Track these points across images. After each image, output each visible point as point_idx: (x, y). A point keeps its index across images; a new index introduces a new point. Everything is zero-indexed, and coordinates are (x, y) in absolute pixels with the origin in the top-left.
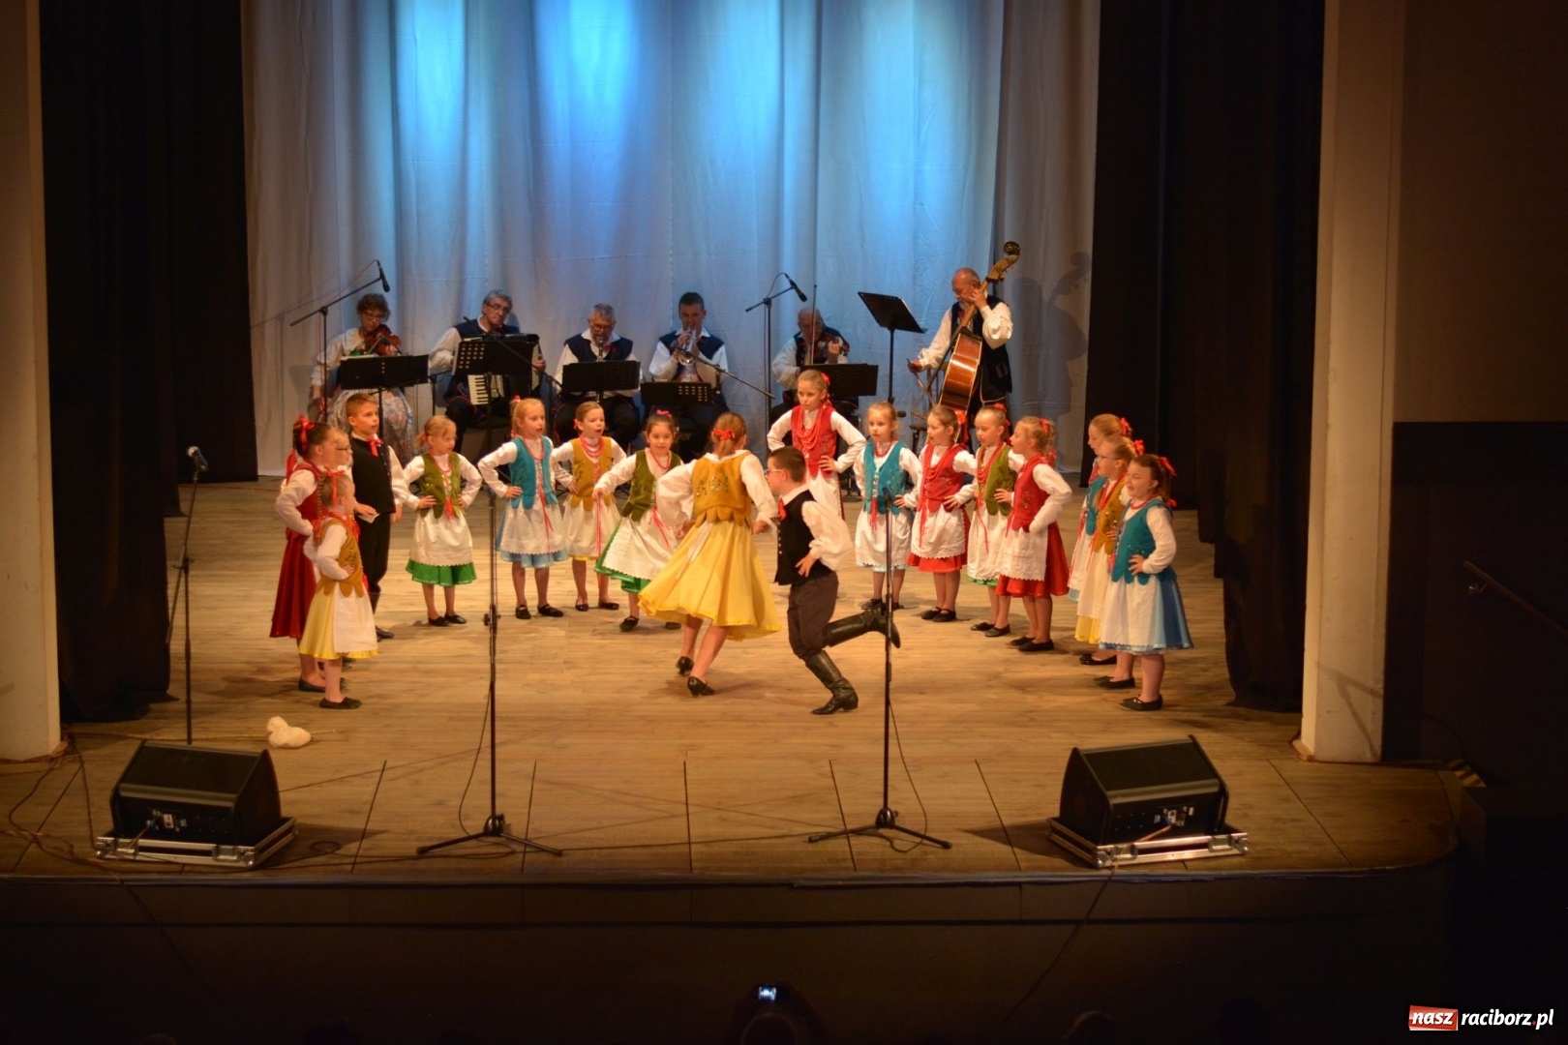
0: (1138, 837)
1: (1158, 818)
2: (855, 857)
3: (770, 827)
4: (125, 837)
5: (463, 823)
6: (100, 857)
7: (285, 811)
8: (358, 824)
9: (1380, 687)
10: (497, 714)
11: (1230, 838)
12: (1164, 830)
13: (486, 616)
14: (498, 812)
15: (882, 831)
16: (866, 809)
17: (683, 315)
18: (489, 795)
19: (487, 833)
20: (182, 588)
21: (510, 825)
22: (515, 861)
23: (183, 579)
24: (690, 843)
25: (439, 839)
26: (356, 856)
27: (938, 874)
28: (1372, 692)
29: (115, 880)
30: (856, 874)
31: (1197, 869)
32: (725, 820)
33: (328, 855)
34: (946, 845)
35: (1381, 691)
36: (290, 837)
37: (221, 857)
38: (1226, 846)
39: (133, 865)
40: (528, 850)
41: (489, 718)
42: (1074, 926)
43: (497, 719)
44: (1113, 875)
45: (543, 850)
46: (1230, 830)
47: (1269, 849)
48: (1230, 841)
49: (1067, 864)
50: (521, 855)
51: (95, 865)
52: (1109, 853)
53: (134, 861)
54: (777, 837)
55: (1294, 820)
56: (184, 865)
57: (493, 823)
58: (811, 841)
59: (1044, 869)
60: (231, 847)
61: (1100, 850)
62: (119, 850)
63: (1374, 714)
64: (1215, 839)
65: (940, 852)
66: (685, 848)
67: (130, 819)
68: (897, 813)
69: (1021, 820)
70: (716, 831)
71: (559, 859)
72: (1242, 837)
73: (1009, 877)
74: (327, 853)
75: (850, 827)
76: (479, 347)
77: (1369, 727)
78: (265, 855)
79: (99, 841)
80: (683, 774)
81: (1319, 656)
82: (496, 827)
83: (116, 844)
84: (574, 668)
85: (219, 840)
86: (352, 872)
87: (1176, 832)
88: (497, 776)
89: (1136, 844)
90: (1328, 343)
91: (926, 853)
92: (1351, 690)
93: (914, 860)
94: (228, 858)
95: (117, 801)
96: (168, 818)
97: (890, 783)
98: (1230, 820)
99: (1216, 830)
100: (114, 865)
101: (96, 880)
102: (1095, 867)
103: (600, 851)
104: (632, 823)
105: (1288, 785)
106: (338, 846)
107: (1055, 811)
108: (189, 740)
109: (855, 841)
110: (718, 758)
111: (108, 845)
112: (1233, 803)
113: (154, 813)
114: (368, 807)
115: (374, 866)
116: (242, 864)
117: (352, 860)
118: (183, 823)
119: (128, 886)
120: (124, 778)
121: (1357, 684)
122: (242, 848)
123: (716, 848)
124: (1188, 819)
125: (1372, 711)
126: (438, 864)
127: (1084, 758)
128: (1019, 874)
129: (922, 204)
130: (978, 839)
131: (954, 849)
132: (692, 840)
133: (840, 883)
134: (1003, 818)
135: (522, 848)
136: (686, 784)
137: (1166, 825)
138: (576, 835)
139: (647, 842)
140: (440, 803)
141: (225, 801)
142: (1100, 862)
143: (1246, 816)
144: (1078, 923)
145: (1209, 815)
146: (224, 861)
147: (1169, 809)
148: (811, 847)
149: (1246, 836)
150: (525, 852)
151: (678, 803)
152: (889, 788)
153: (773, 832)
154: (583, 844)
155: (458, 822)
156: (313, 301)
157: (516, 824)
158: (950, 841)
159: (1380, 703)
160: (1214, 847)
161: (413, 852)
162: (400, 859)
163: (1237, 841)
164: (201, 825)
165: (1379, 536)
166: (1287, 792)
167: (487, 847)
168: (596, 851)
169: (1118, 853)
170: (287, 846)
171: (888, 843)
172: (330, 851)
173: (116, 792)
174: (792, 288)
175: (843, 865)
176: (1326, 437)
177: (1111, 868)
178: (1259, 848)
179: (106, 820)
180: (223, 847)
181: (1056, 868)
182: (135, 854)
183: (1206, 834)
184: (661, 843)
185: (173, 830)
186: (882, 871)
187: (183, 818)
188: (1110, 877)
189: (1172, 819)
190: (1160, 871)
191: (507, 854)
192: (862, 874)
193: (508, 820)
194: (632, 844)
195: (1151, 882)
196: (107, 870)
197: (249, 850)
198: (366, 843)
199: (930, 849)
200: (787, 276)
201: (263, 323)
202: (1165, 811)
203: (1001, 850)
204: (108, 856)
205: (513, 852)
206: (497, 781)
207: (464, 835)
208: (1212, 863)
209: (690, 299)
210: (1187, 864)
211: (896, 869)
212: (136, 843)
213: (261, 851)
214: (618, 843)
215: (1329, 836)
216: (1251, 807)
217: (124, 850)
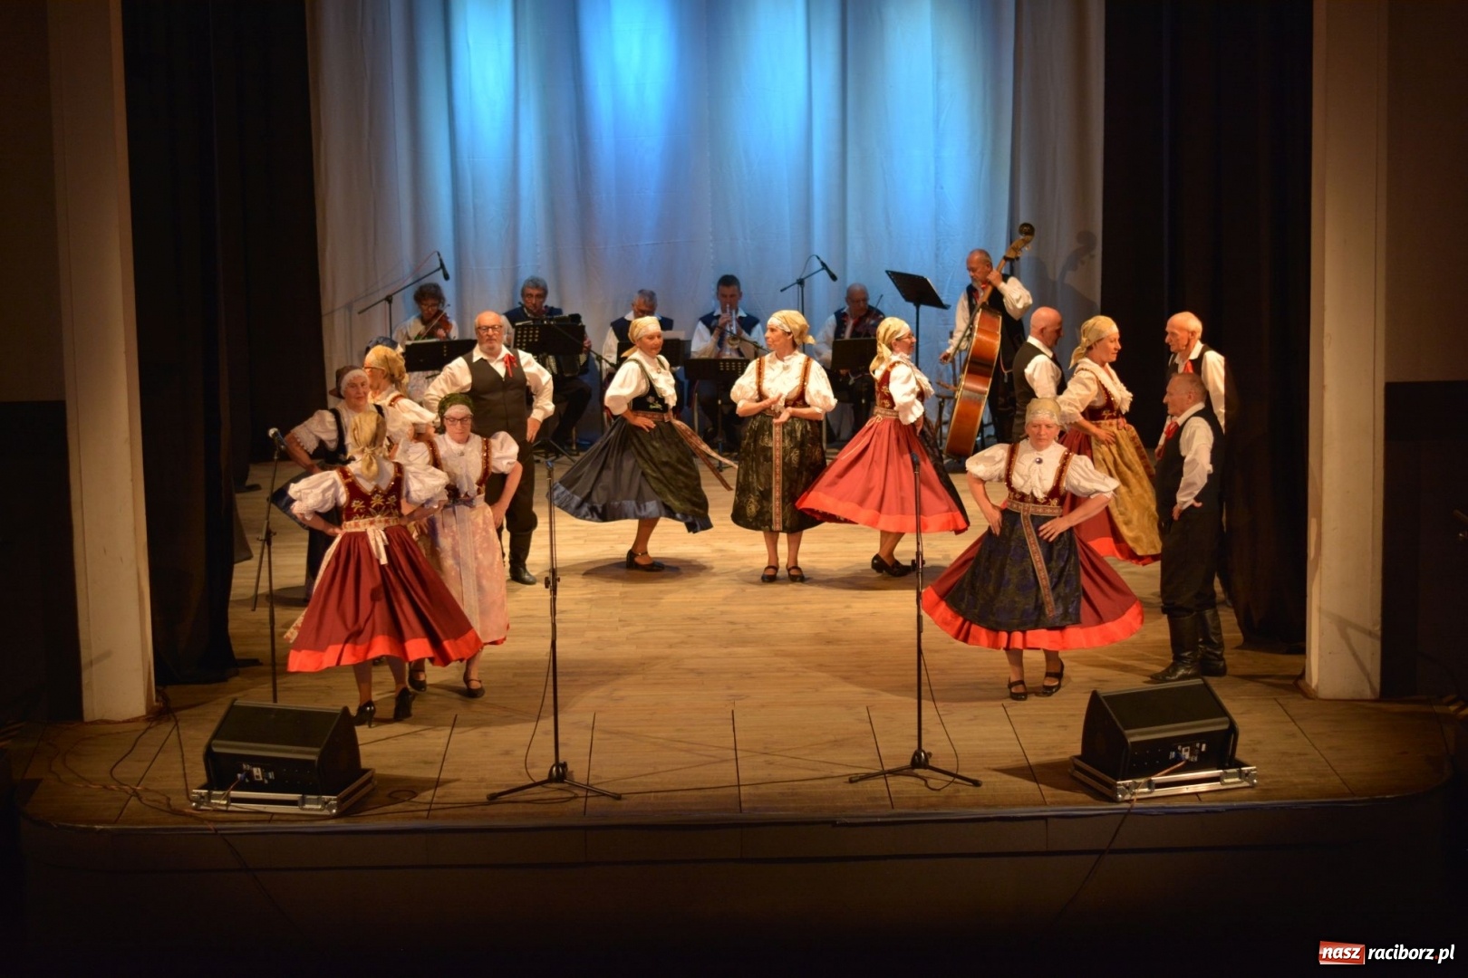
0: (1154, 774)
1: (1173, 755)
2: (892, 796)
3: (813, 770)
4: (218, 790)
5: (529, 771)
6: (196, 808)
7: (365, 763)
8: (432, 774)
9: (1378, 628)
10: (558, 670)
11: (1241, 772)
12: (1179, 765)
13: (547, 579)
14: (561, 760)
15: (918, 771)
16: (901, 751)
17: (721, 296)
18: (553, 744)
19: (551, 779)
20: (265, 558)
21: (572, 772)
22: (578, 805)
23: (266, 551)
24: (739, 786)
25: (507, 786)
26: (431, 803)
27: (970, 810)
28: (1370, 634)
29: (209, 829)
30: (893, 811)
31: (1209, 801)
32: (771, 764)
33: (406, 803)
34: (976, 783)
35: (1379, 633)
36: (369, 787)
37: (307, 806)
38: (1237, 779)
39: (225, 815)
40: (589, 794)
41: (551, 674)
42: (1095, 857)
43: (558, 674)
44: (1131, 808)
45: (604, 795)
46: (1240, 764)
47: (1277, 782)
48: (1240, 774)
49: (1089, 798)
50: (584, 799)
51: (191, 815)
52: (1128, 788)
53: (227, 811)
54: (821, 779)
55: (1299, 754)
56: (273, 814)
57: (557, 770)
58: (851, 781)
59: (1067, 803)
60: (315, 797)
61: (1120, 785)
62: (213, 801)
63: (1373, 654)
64: (1226, 773)
65: (972, 789)
66: (735, 791)
67: (222, 772)
68: (930, 754)
69: (1045, 759)
70: (761, 774)
71: (618, 802)
72: (1251, 770)
73: (1036, 811)
74: (404, 801)
75: (886, 768)
76: (534, 330)
77: (1368, 667)
78: (347, 804)
79: (194, 793)
80: (731, 722)
81: (1320, 601)
82: (560, 774)
83: (210, 796)
84: (629, 625)
85: (304, 791)
86: (427, 818)
87: (1190, 767)
88: (560, 727)
89: (1153, 778)
90: (1323, 308)
91: (958, 791)
92: (1351, 632)
93: (948, 797)
94: (313, 807)
95: (210, 757)
96: (257, 771)
97: (923, 726)
98: (1240, 754)
99: (1227, 765)
100: (208, 815)
101: (194, 829)
102: (1115, 801)
103: (656, 794)
104: (685, 768)
105: (1293, 720)
106: (415, 795)
107: (1077, 749)
108: (275, 700)
109: (891, 780)
110: (763, 706)
111: (202, 797)
112: (1242, 739)
113: (244, 766)
114: (441, 758)
115: (447, 811)
116: (326, 812)
117: (427, 807)
118: (271, 775)
119: (222, 834)
120: (216, 736)
121: (1356, 627)
122: (326, 797)
123: (763, 789)
124: (1201, 754)
125: (1371, 651)
126: (507, 809)
127: (1103, 700)
128: (1043, 808)
129: (942, 188)
130: (1006, 777)
131: (983, 787)
132: (741, 783)
133: (879, 820)
134: (1028, 757)
135: (584, 793)
136: (734, 731)
137: (1181, 761)
138: (634, 780)
139: (699, 786)
140: (507, 753)
141: (310, 754)
142: (1120, 796)
143: (1254, 751)
144: (1101, 852)
145: (1220, 752)
146: (309, 809)
147: (1183, 746)
148: (851, 787)
149: (1255, 770)
150: (587, 797)
151: (728, 749)
152: (923, 732)
153: (817, 774)
154: (640, 789)
155: (524, 770)
156: (378, 290)
157: (578, 771)
158: (981, 779)
159: (1378, 644)
160: (1226, 781)
161: (484, 798)
162: (471, 805)
163: (1247, 775)
164: (288, 778)
165: (1374, 489)
166: (1292, 728)
167: (552, 792)
168: (653, 794)
169: (1137, 788)
170: (368, 795)
171: (923, 782)
172: (406, 799)
173: (209, 747)
174: (823, 269)
175: (882, 803)
176: (1322, 397)
177: (1129, 801)
178: (1268, 781)
179: (200, 774)
180: (309, 797)
181: (1079, 803)
182: (227, 805)
183: (1218, 769)
184: (713, 786)
185: (262, 782)
186: (918, 808)
187: (270, 771)
188: (1129, 809)
189: (1186, 755)
190: (1176, 803)
191: (570, 799)
192: (899, 811)
193: (570, 768)
194: (685, 787)
195: (1167, 813)
196: (202, 820)
197: (333, 799)
198: (440, 791)
199: (961, 787)
200: (818, 258)
201: (333, 312)
202: (1179, 748)
203: (1028, 786)
204: (202, 807)
205: (576, 797)
206: (560, 731)
207: (531, 782)
208: (1225, 795)
209: (728, 281)
210: (1201, 796)
211: (931, 806)
212: (228, 794)
213: (341, 801)
214: (672, 787)
215: (1332, 768)
216: (1259, 743)
217: (218, 801)
